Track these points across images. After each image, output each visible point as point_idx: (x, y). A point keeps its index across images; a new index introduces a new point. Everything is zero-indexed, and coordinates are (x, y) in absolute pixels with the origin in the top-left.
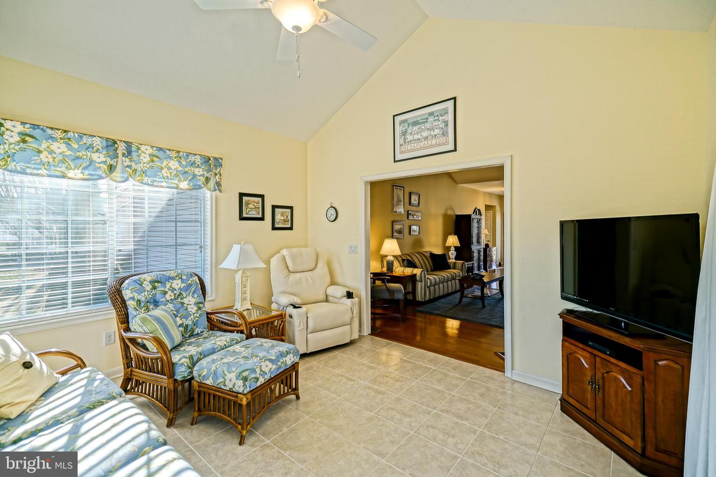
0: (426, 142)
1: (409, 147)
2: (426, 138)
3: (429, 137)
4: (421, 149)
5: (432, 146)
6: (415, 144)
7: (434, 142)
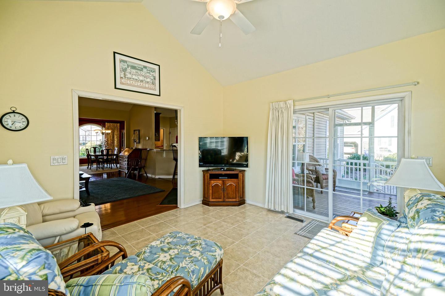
0: (142, 84)
1: (128, 82)
2: (142, 81)
3: (144, 81)
4: (138, 86)
5: (145, 88)
6: (134, 82)
7: (147, 85)
